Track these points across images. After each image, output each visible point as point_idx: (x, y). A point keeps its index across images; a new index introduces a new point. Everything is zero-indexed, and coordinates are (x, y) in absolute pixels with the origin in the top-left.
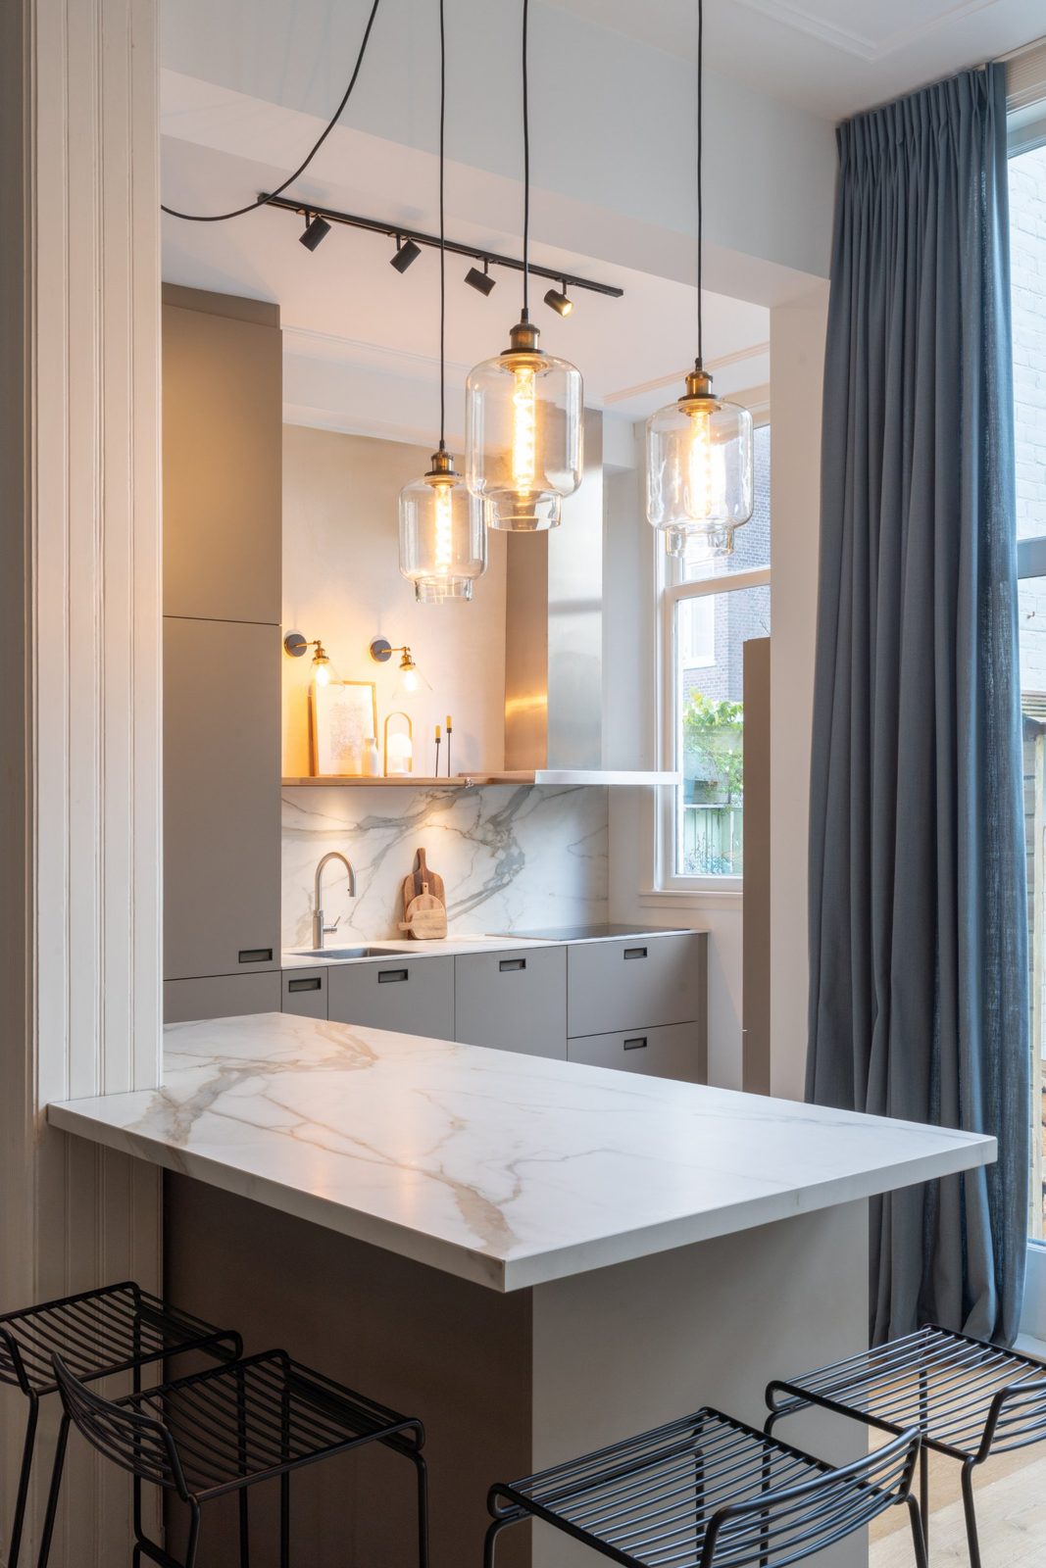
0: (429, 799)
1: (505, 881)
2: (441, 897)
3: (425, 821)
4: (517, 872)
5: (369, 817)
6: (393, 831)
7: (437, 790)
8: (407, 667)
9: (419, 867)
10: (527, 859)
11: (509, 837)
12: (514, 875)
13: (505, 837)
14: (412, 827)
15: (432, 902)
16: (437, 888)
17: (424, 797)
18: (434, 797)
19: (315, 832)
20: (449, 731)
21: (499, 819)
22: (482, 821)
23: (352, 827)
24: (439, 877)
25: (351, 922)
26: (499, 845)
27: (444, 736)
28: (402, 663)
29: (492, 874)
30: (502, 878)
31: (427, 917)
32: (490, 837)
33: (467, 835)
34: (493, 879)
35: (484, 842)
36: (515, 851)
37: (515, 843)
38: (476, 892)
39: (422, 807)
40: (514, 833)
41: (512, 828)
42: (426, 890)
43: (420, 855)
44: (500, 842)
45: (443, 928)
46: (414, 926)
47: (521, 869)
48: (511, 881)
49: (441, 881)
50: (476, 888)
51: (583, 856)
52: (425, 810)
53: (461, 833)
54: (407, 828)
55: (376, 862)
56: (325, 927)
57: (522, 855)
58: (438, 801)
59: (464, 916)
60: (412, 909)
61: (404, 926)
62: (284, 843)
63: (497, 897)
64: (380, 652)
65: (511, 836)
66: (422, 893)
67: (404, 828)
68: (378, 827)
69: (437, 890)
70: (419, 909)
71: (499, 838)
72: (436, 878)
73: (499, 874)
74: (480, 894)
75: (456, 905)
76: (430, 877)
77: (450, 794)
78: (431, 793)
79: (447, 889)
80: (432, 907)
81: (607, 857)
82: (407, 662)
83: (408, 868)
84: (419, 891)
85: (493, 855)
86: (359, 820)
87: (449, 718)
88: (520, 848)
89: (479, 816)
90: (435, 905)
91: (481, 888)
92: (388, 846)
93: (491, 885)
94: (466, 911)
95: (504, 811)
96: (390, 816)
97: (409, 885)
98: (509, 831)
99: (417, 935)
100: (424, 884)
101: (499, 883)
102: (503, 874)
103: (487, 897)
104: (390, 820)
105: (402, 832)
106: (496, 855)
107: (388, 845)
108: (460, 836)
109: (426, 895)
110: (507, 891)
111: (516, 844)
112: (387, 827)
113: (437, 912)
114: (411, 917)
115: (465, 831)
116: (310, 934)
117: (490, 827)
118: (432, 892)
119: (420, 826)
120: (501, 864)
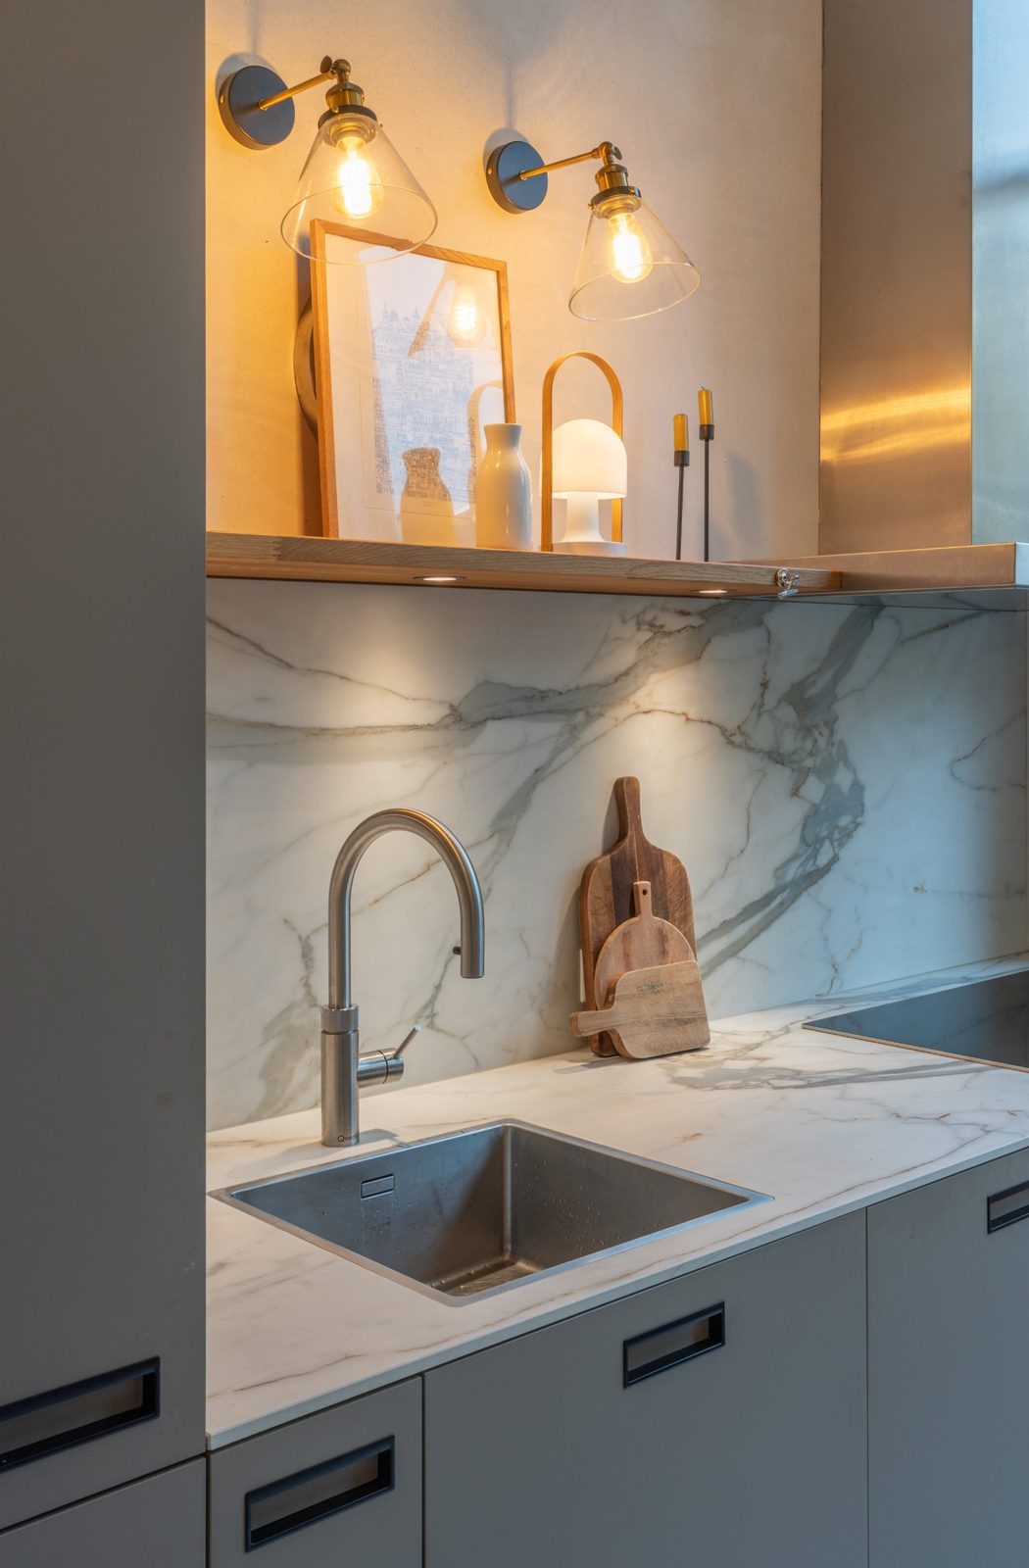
0: (646, 635)
1: (823, 859)
2: (685, 921)
3: (632, 699)
4: (848, 834)
5: (487, 682)
6: (547, 730)
7: (663, 609)
8: (617, 201)
9: (622, 835)
10: (869, 799)
11: (830, 743)
12: (841, 845)
13: (822, 742)
14: (601, 715)
15: (662, 938)
16: (672, 895)
17: (632, 625)
18: (658, 630)
19: (321, 732)
20: (707, 433)
21: (812, 692)
22: (771, 700)
23: (432, 715)
24: (676, 861)
25: (433, 1015)
26: (809, 762)
27: (695, 448)
28: (596, 190)
29: (790, 844)
30: (817, 852)
31: (654, 987)
32: (789, 742)
33: (737, 739)
34: (794, 857)
35: (776, 757)
36: (843, 779)
37: (844, 757)
38: (756, 894)
39: (627, 656)
40: (843, 730)
41: (836, 719)
42: (646, 903)
43: (624, 799)
44: (811, 754)
45: (699, 1019)
46: (619, 1017)
47: (858, 825)
48: (835, 859)
49: (681, 872)
50: (758, 885)
51: (979, 788)
52: (635, 665)
53: (723, 731)
54: (590, 718)
55: (506, 821)
56: (363, 1063)
57: (858, 787)
58: (665, 641)
59: (730, 966)
60: (611, 964)
61: (592, 1023)
62: (216, 772)
63: (804, 905)
64: (517, 177)
65: (836, 738)
66: (633, 911)
67: (580, 717)
68: (511, 716)
69: (674, 902)
70: (628, 967)
71: (808, 745)
72: (669, 867)
73: (810, 843)
74: (768, 898)
75: (712, 935)
76: (655, 862)
77: (695, 621)
78: (649, 617)
79: (695, 890)
80: (664, 952)
81: (1025, 787)
82: (613, 187)
83: (588, 838)
84: (626, 906)
85: (795, 792)
86: (455, 695)
87: (705, 395)
88: (854, 771)
89: (765, 685)
90: (672, 946)
91: (767, 885)
92: (538, 775)
93: (791, 874)
94: (733, 951)
95: (819, 671)
96: (542, 684)
97: (598, 890)
98: (831, 723)
99: (630, 1047)
100: (643, 884)
101: (810, 867)
102: (819, 841)
103: (783, 908)
104: (543, 695)
105: (574, 730)
106: (803, 791)
107: (536, 771)
108: (722, 739)
109: (647, 920)
110: (828, 886)
111: (848, 764)
112: (532, 715)
113: (677, 970)
114: (611, 990)
115: (731, 726)
116: (309, 1070)
117: (788, 714)
118: (662, 909)
119: (621, 711)
120: (813, 816)
